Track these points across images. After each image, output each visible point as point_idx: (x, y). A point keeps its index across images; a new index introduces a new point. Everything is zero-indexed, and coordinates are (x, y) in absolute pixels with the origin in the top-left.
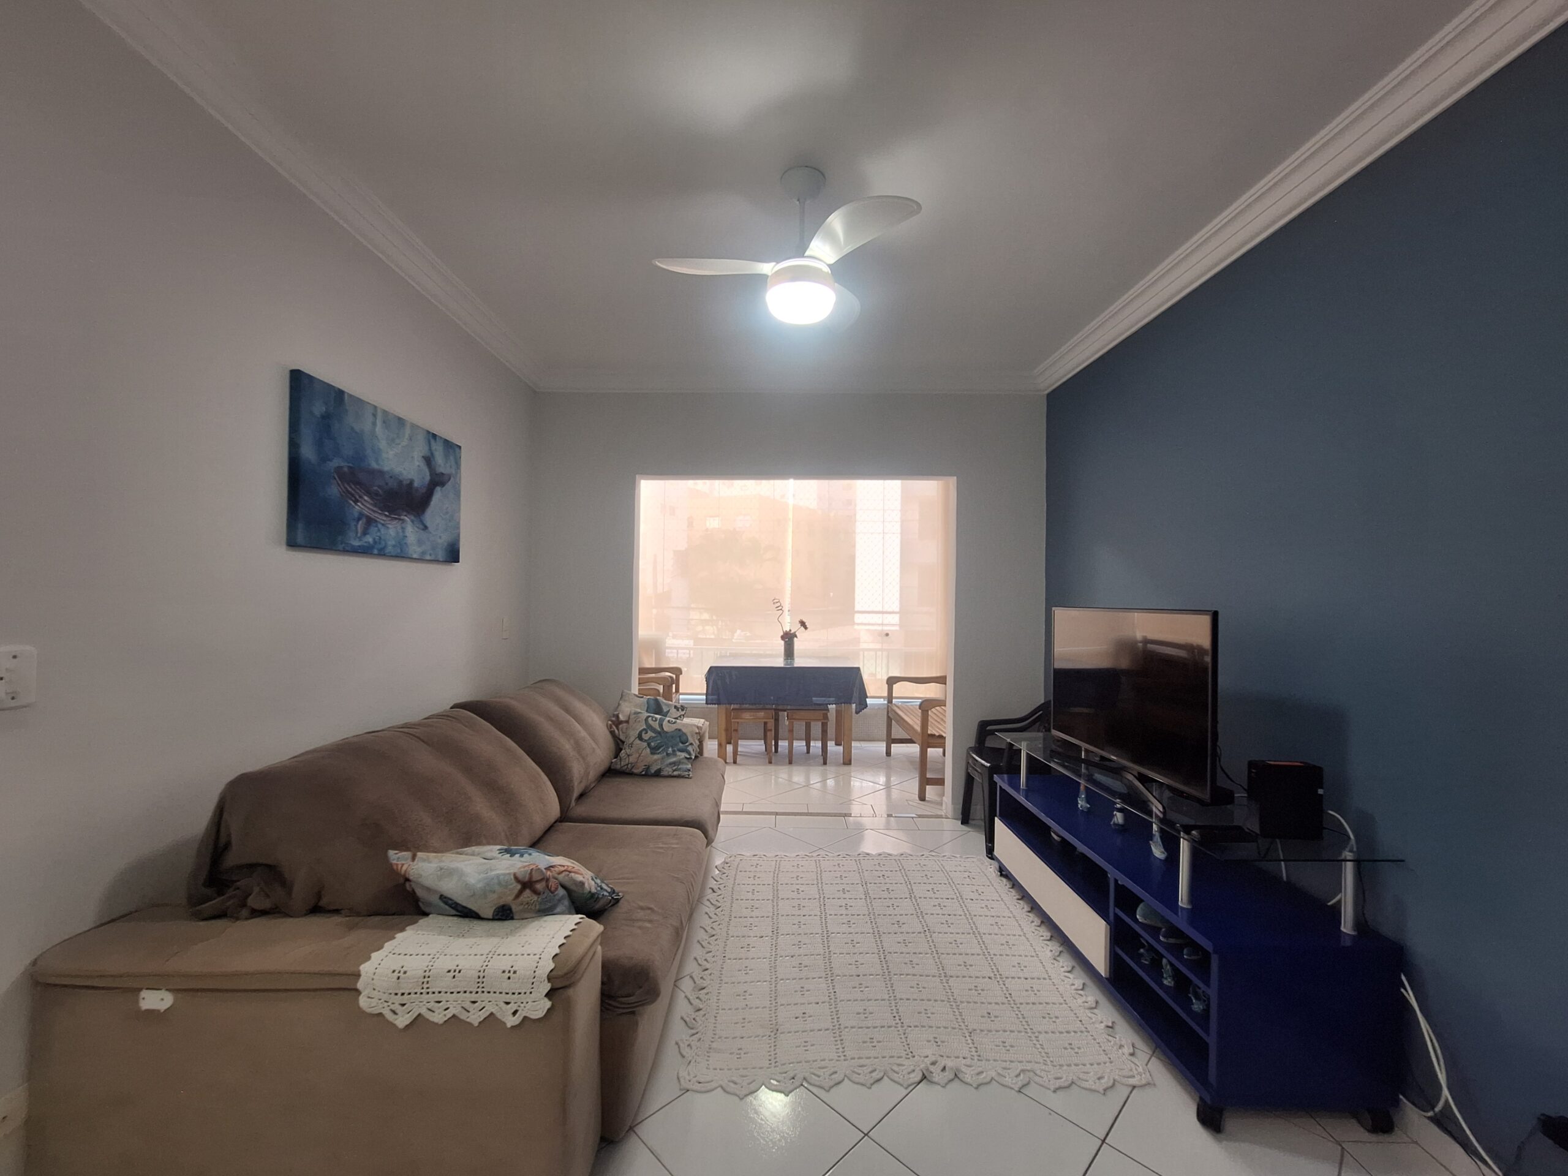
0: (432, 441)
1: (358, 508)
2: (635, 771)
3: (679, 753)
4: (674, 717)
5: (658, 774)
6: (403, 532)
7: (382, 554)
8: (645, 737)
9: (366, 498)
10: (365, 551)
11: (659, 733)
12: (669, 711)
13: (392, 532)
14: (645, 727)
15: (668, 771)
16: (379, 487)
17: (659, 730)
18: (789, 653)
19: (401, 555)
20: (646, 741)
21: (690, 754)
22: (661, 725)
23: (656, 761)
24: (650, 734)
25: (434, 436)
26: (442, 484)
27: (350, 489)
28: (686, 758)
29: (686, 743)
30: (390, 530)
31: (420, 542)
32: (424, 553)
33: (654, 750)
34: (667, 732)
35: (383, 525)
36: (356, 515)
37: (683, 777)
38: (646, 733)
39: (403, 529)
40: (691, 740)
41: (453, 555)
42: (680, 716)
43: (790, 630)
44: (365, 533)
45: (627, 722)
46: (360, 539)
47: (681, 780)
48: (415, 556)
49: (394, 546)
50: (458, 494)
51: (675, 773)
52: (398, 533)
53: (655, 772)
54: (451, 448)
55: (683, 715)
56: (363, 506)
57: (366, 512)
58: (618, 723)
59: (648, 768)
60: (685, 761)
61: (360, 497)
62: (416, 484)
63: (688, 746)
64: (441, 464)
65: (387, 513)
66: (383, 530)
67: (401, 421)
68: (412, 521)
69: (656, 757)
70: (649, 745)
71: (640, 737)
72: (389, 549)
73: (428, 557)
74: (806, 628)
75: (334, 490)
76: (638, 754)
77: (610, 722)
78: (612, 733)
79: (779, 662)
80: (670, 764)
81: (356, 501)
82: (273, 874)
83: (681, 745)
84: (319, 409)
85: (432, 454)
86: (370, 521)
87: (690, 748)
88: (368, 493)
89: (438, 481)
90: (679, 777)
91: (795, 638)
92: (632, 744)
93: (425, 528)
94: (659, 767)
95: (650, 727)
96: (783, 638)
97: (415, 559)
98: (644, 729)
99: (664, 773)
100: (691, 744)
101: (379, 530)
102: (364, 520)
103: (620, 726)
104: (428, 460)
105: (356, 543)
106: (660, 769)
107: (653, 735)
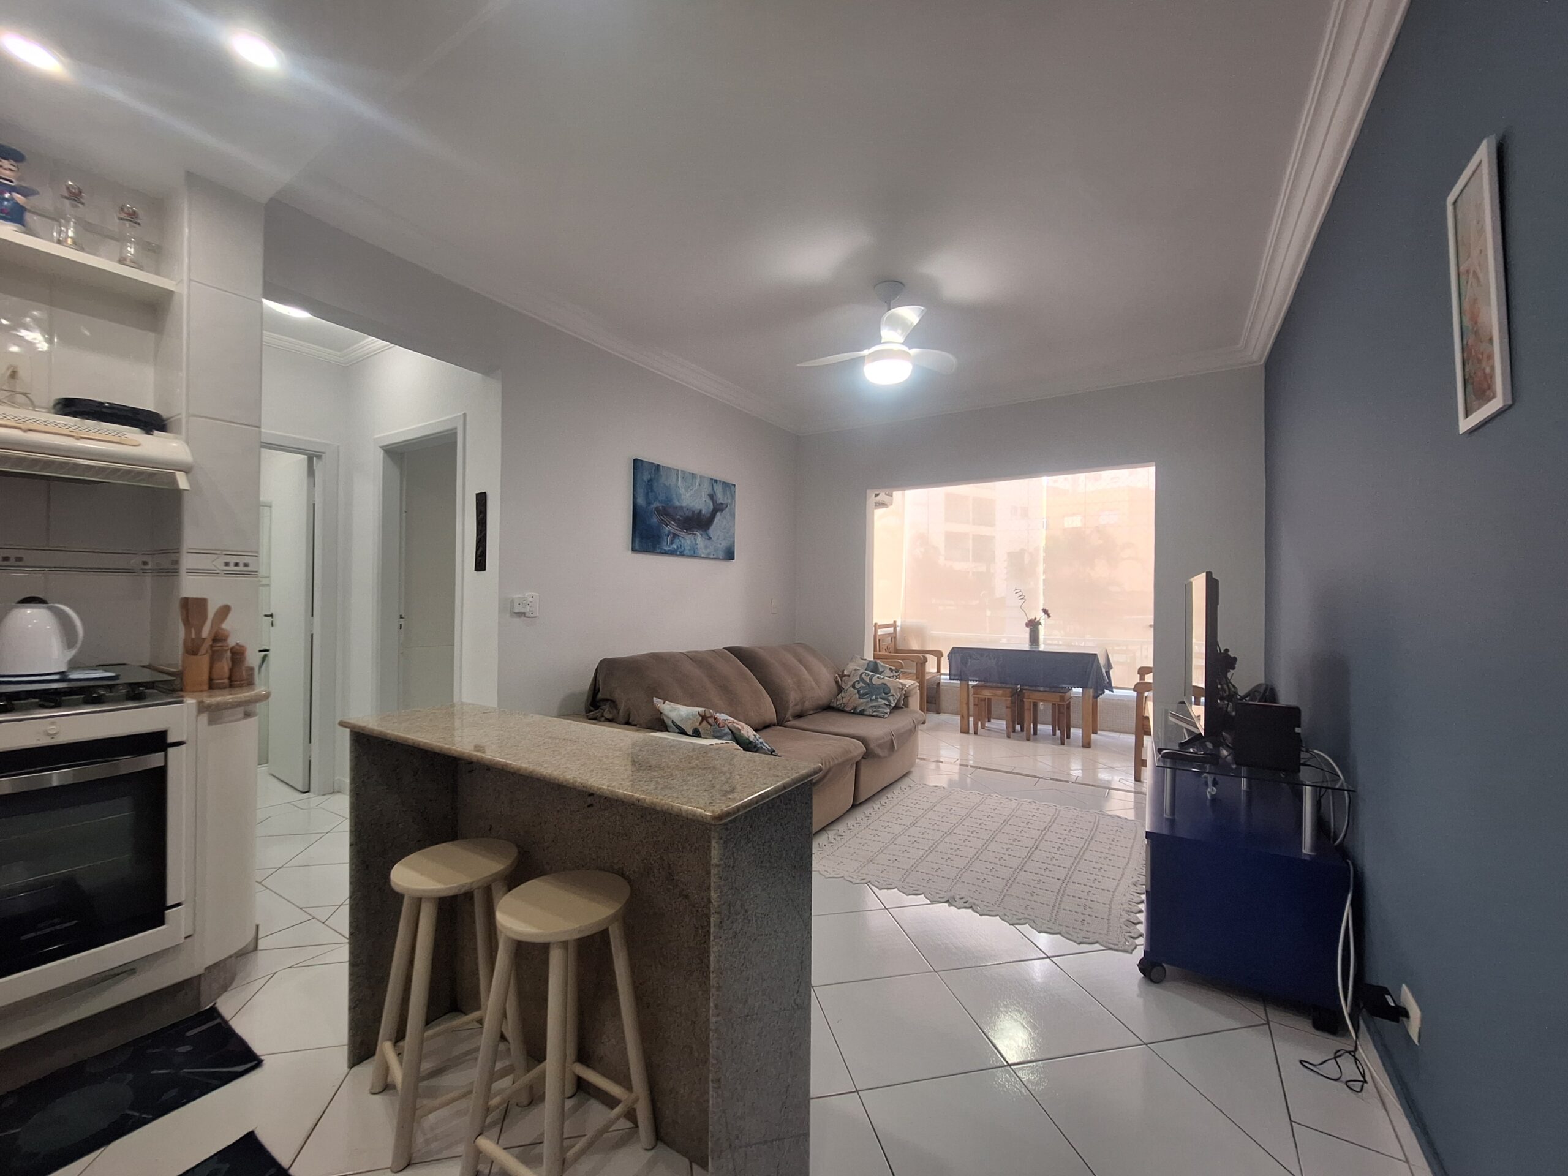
0: (715, 485)
1: (667, 529)
2: (847, 709)
3: (880, 700)
4: (889, 676)
5: (862, 713)
6: (696, 541)
7: (682, 555)
8: (857, 686)
9: (673, 523)
10: (672, 553)
11: (868, 685)
12: (883, 671)
13: (688, 542)
14: (858, 679)
15: (869, 711)
16: (681, 516)
17: (868, 682)
18: (1034, 638)
19: (694, 555)
20: (857, 689)
21: (890, 702)
22: (871, 679)
23: (862, 703)
24: (861, 684)
25: (716, 481)
26: (722, 510)
27: (663, 518)
28: (885, 704)
29: (889, 693)
30: (687, 540)
31: (706, 547)
32: (709, 554)
33: (861, 696)
34: (874, 684)
35: (683, 538)
36: (667, 533)
37: (880, 717)
38: (859, 683)
39: (695, 540)
40: (892, 692)
41: (730, 555)
42: (893, 676)
43: (1035, 619)
44: (672, 543)
45: (849, 676)
46: (669, 546)
47: (878, 719)
48: (703, 556)
49: (690, 550)
50: (733, 515)
51: (874, 714)
52: (692, 542)
53: (860, 711)
54: (728, 487)
55: (896, 676)
56: (671, 528)
57: (673, 531)
58: (842, 676)
59: (855, 708)
60: (885, 706)
61: (669, 522)
62: (703, 512)
63: (889, 696)
64: (720, 498)
65: (685, 531)
66: (682, 540)
67: (693, 476)
68: (701, 535)
69: (862, 701)
70: (859, 692)
71: (853, 686)
72: (687, 552)
73: (712, 556)
74: (1049, 616)
75: (654, 520)
76: (850, 697)
77: (837, 675)
78: (837, 682)
79: (1025, 646)
80: (872, 707)
81: (667, 525)
82: (613, 703)
83: (884, 695)
84: (646, 476)
85: (714, 492)
86: (675, 536)
87: (891, 698)
88: (674, 520)
89: (718, 508)
90: (877, 716)
91: (1040, 626)
92: (847, 690)
93: (710, 538)
94: (863, 708)
95: (862, 680)
96: (1027, 625)
97: (703, 557)
98: (858, 681)
99: (866, 713)
100: (893, 695)
101: (680, 541)
102: (672, 535)
103: (844, 678)
104: (712, 497)
105: (667, 549)
106: (864, 710)
107: (864, 685)
